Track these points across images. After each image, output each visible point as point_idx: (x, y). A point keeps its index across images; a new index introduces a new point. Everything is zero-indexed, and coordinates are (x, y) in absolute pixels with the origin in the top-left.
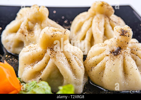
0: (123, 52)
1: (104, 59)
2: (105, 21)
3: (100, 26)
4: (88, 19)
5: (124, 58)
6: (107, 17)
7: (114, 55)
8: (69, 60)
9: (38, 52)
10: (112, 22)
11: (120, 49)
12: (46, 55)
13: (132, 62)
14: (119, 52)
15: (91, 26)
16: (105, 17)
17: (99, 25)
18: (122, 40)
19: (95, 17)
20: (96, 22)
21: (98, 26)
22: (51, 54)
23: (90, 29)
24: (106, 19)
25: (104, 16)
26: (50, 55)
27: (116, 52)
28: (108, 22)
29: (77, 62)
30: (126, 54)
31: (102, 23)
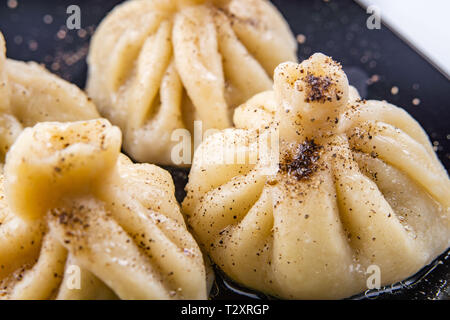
0: (326, 158)
1: (264, 196)
2: (218, 28)
3: (203, 52)
4: (154, 31)
5: (335, 179)
6: (219, 12)
7: (300, 178)
8: (140, 239)
9: (15, 235)
10: (241, 26)
11: (312, 147)
12: (47, 243)
13: (367, 191)
14: (313, 160)
15: (170, 56)
16: (216, 14)
17: (199, 48)
18: (317, 116)
19: (179, 21)
20: (185, 40)
21: (199, 55)
22: (67, 238)
23: (169, 70)
24: (219, 21)
25: (209, 11)
26: (67, 242)
27: (301, 165)
28: (230, 32)
29: (169, 238)
30: (339, 165)
31: (210, 41)
